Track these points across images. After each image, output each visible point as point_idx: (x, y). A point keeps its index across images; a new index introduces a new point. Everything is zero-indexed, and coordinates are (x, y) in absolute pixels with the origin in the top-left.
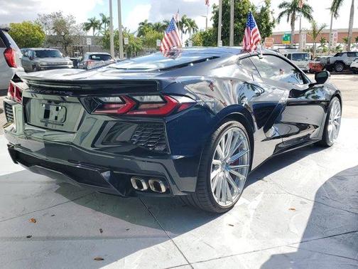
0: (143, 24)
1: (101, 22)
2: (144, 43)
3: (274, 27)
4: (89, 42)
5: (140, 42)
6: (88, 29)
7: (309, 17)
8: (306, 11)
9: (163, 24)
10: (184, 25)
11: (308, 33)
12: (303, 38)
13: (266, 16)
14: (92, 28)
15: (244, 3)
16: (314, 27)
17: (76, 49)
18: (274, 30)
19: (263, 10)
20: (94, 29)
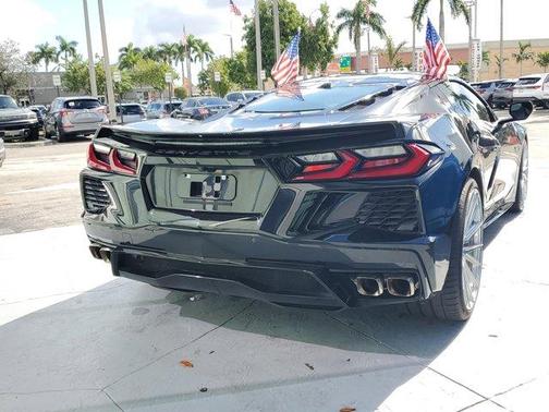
0: (126, 50)
1: (59, 49)
2: (134, 79)
3: (336, 47)
4: (57, 81)
5: (127, 77)
6: (36, 61)
7: (379, 30)
8: (376, 23)
9: (157, 48)
10: (192, 49)
11: (381, 53)
12: (375, 62)
13: (324, 32)
14: (43, 61)
15: (290, 13)
16: (389, 44)
17: (24, 93)
18: (336, 52)
19: (319, 23)
20: (47, 62)
